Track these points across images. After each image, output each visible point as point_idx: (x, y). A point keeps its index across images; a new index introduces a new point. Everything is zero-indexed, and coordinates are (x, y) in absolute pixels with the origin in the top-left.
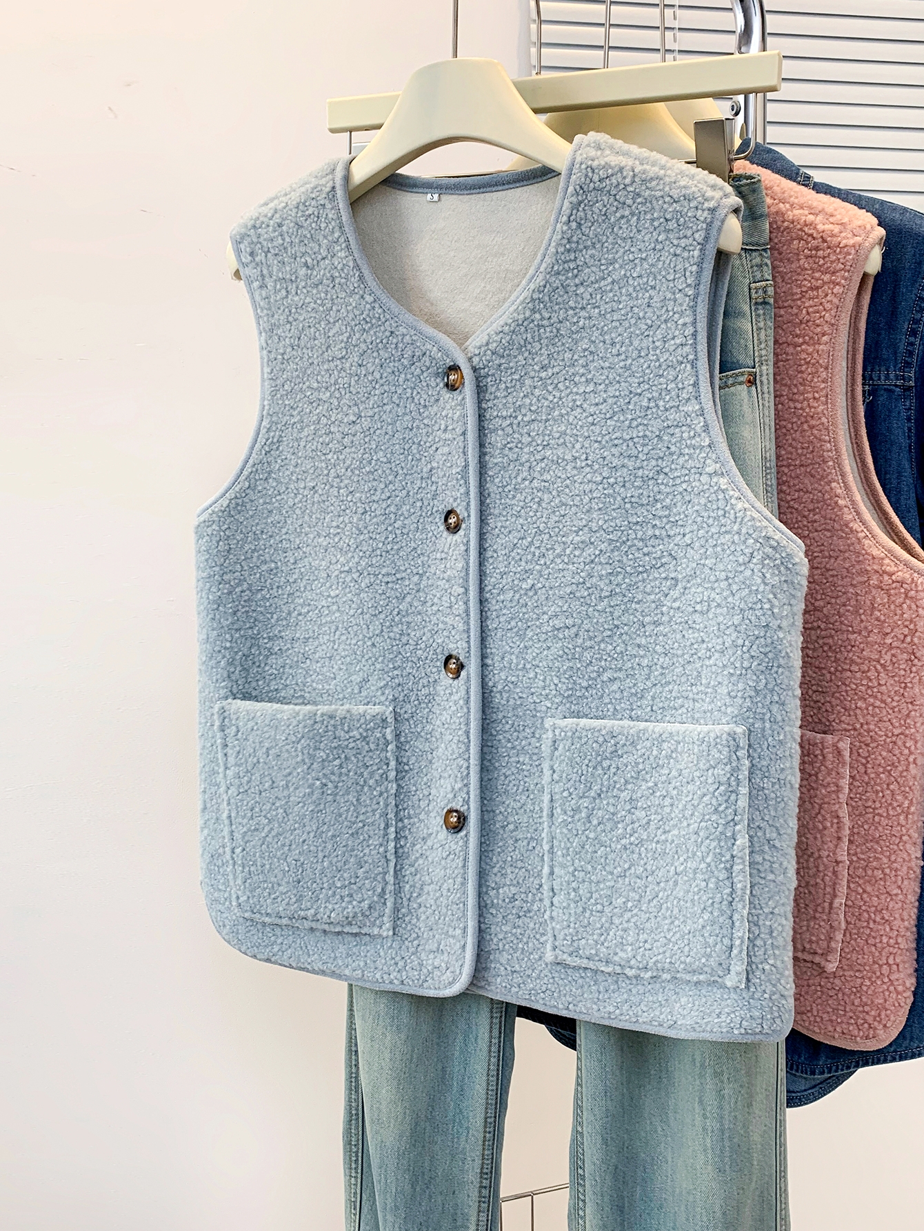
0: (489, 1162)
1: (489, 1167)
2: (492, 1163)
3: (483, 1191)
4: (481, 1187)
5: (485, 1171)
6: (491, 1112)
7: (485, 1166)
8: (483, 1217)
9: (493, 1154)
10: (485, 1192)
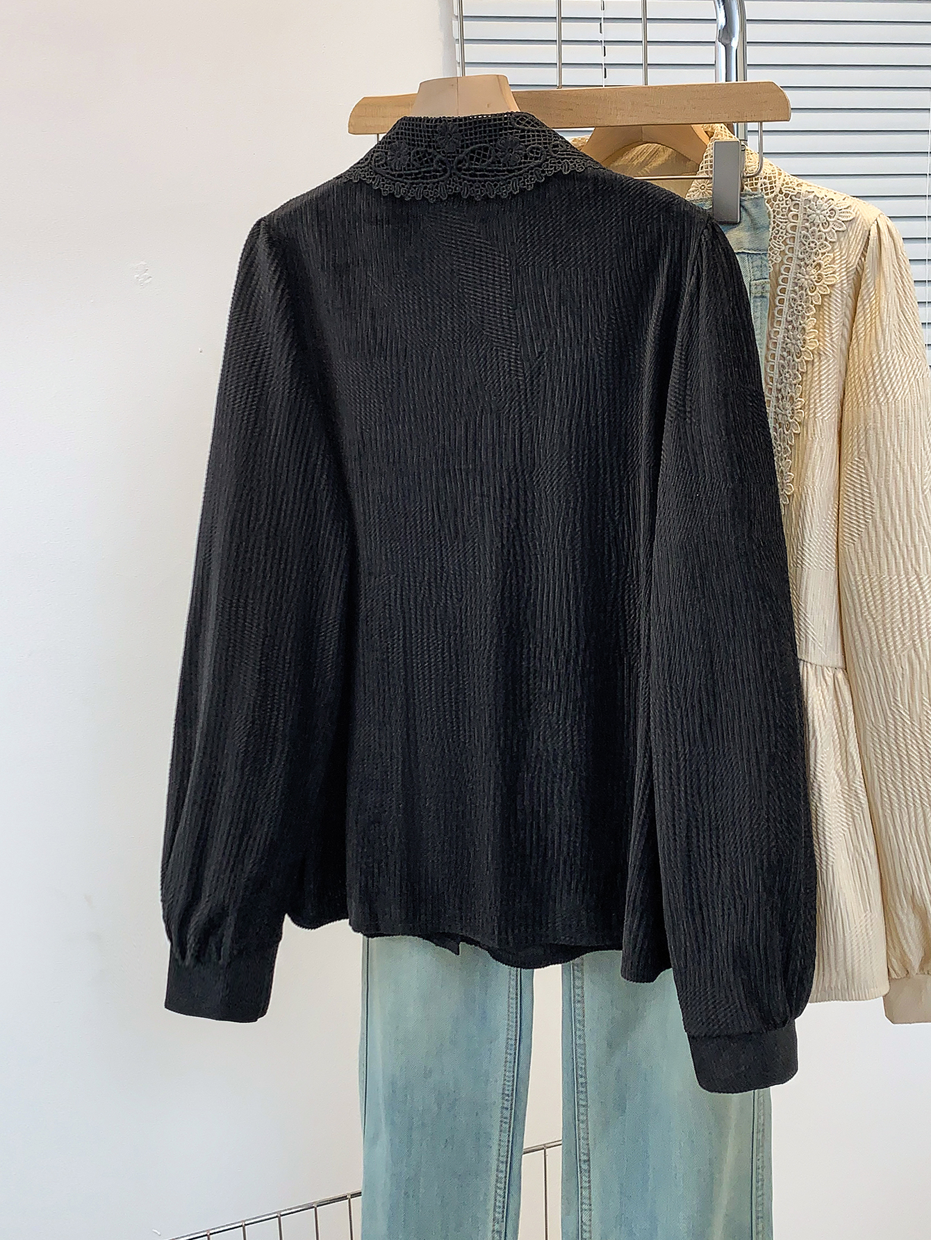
0: (510, 1084)
1: (510, 1088)
2: (513, 1085)
3: (505, 1111)
4: (503, 1108)
5: (506, 1092)
6: (512, 1035)
7: (507, 1088)
8: (505, 1137)
9: (513, 1076)
10: (507, 1113)
